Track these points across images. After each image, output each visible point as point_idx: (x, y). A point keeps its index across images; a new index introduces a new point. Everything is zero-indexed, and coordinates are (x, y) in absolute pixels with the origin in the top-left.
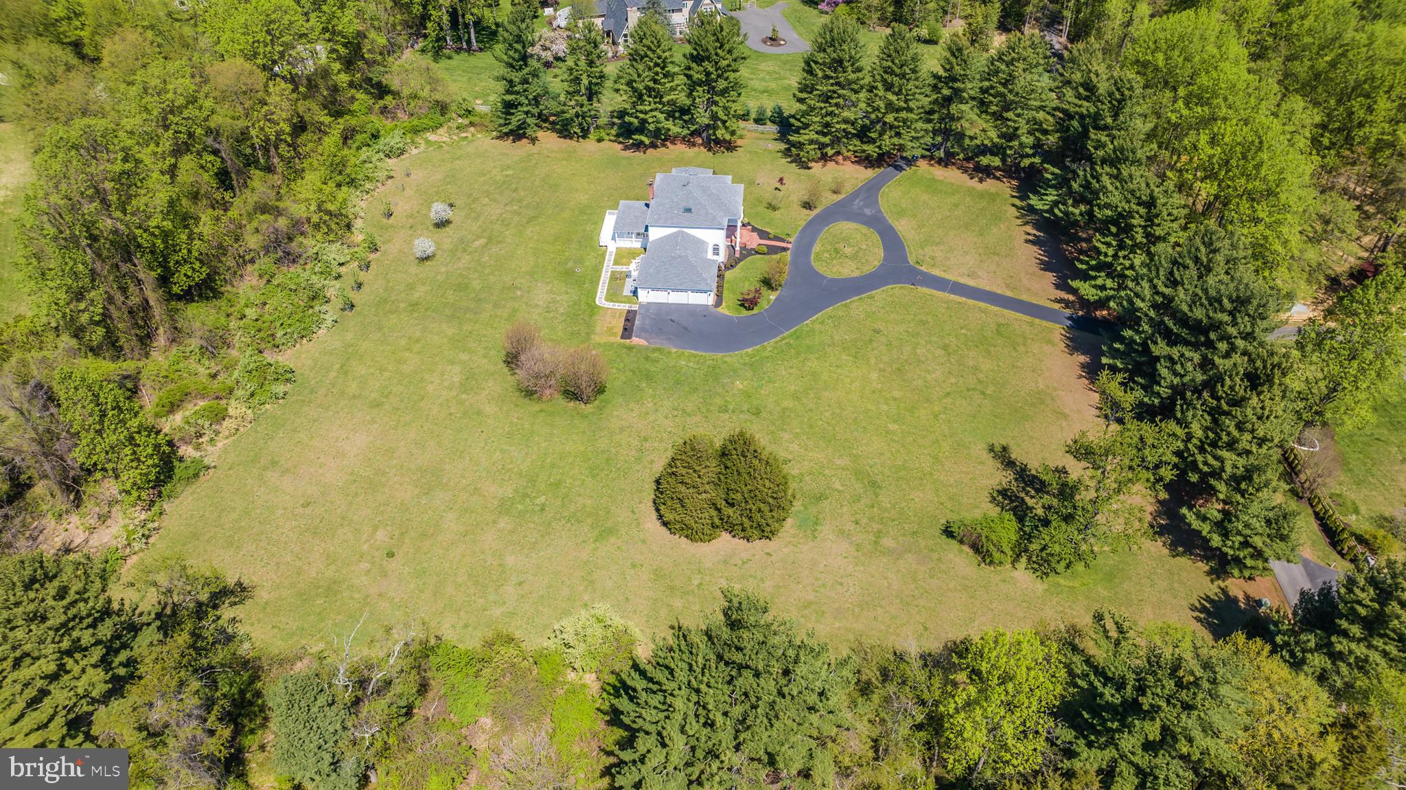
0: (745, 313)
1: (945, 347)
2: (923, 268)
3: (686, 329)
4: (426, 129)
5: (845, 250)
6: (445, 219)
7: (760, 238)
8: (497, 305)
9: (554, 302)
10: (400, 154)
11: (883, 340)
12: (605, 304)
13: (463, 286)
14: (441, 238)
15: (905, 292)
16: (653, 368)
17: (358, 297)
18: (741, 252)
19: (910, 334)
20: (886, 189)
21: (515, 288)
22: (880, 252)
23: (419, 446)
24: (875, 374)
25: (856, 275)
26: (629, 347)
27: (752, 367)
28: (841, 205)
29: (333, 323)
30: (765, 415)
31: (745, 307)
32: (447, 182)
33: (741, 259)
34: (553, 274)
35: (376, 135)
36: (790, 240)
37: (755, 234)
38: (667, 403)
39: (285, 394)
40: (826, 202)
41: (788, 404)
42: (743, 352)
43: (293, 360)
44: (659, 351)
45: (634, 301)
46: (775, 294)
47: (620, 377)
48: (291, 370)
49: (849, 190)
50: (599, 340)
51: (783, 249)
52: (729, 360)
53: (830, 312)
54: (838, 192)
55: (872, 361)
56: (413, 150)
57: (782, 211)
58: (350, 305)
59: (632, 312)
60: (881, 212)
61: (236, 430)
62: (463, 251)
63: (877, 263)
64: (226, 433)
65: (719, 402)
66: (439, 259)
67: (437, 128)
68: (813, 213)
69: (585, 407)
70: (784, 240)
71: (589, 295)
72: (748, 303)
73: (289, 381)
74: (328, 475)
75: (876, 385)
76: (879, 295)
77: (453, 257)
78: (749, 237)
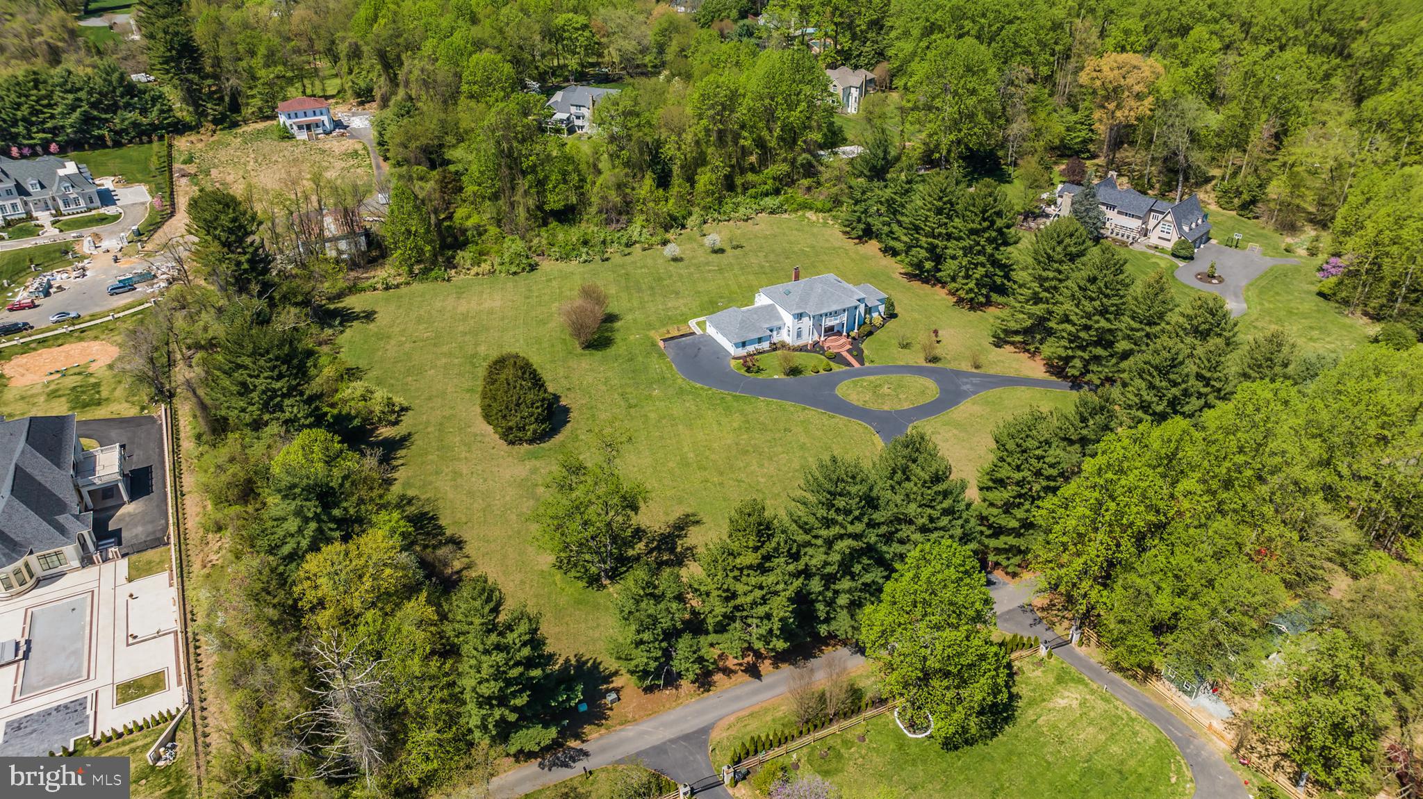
0: (743, 371)
3: (696, 356)
4: (811, 209)
5: (885, 390)
6: (716, 248)
7: (849, 351)
8: (653, 295)
9: (676, 309)
10: (771, 213)
11: (778, 435)
12: (693, 323)
13: (660, 279)
14: (702, 256)
15: (861, 430)
16: (640, 359)
17: (617, 259)
18: (816, 347)
19: (803, 447)
20: (1023, 388)
21: (677, 293)
22: (906, 406)
23: (503, 319)
24: (729, 442)
25: (856, 403)
26: (654, 345)
27: (681, 391)
28: (958, 373)
29: (585, 261)
30: (632, 411)
31: (748, 370)
32: (766, 237)
33: (807, 351)
34: (706, 299)
35: (767, 195)
36: (867, 364)
37: (849, 347)
38: (609, 374)
39: (515, 273)
40: (953, 366)
41: (652, 415)
42: (693, 383)
43: (546, 265)
44: (661, 355)
45: (704, 330)
46: (783, 376)
47: (621, 351)
48: (530, 265)
49: (992, 372)
50: (652, 333)
51: (849, 364)
52: (679, 381)
53: (788, 404)
54: (977, 367)
55: (745, 437)
56: (786, 216)
57: (907, 351)
58: (607, 259)
59: (693, 333)
60: (975, 393)
61: (478, 274)
62: (698, 267)
63: (886, 408)
64: (473, 272)
65: (628, 390)
66: (680, 264)
67: (821, 211)
68: (925, 364)
69: (579, 350)
70: (862, 363)
71: (695, 316)
72: (755, 369)
73: (524, 269)
74: (463, 307)
75: (715, 445)
76: (840, 420)
77: (687, 267)
78: (839, 345)
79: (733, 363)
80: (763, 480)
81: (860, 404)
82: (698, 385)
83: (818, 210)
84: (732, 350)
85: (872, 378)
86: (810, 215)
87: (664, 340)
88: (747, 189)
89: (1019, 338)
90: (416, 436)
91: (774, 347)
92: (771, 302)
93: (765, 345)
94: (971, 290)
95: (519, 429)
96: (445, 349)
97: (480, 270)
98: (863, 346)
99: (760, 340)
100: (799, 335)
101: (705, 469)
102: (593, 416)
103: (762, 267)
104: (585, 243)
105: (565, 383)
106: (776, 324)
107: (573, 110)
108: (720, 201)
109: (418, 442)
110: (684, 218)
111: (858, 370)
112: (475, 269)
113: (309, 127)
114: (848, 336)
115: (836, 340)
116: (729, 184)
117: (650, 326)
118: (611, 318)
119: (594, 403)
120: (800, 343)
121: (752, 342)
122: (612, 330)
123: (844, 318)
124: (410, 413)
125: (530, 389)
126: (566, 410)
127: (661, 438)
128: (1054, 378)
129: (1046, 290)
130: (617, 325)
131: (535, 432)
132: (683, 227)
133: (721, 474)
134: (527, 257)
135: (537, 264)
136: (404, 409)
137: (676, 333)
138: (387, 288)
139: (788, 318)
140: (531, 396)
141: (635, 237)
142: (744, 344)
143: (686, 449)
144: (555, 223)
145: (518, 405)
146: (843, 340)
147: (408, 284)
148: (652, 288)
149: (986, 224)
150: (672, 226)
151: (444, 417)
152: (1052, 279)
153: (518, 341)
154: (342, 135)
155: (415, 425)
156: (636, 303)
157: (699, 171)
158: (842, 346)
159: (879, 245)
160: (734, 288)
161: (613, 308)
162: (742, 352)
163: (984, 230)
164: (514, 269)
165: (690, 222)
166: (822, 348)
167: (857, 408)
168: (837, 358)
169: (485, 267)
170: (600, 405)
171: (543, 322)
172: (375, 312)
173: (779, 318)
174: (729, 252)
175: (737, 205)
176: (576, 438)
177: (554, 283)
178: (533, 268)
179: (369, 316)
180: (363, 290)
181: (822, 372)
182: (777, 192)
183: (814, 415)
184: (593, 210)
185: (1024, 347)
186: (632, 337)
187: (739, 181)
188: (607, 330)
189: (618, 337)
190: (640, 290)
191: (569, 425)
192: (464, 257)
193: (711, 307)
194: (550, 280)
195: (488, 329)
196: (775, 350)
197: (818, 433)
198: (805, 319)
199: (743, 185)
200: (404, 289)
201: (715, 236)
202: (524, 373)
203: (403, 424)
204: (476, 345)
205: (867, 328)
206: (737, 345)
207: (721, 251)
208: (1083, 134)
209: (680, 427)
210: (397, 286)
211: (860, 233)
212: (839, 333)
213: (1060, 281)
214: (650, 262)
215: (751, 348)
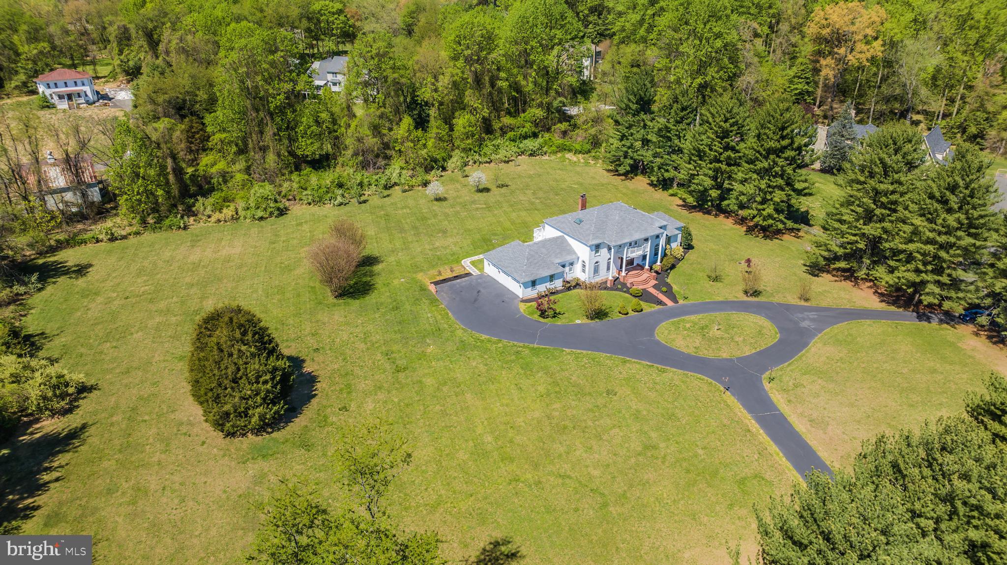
0: (536, 317)
1: (649, 447)
2: (767, 386)
3: (475, 300)
4: (570, 150)
5: (714, 332)
6: (481, 187)
7: (655, 287)
8: (417, 234)
9: (445, 248)
10: (531, 155)
11: (600, 401)
12: (467, 263)
13: (424, 219)
14: (467, 195)
15: (705, 388)
16: (408, 307)
17: (375, 201)
18: (617, 285)
19: (637, 416)
20: (868, 322)
21: (444, 232)
22: (748, 351)
23: (240, 267)
24: (537, 414)
25: (686, 351)
26: (423, 289)
27: (463, 346)
28: (788, 307)
29: (341, 204)
30: (401, 376)
31: (543, 314)
32: (530, 176)
33: (606, 288)
34: (478, 236)
35: (525, 137)
36: (681, 302)
37: (654, 282)
38: (370, 327)
39: (261, 218)
40: (777, 299)
41: (429, 381)
42: (477, 335)
43: (298, 210)
44: (433, 301)
45: (481, 269)
46: (586, 321)
47: (383, 299)
48: (278, 209)
49: (824, 304)
50: (420, 276)
51: (660, 303)
52: (459, 333)
53: (602, 356)
54: (807, 300)
55: (557, 406)
56: (546, 157)
57: (719, 284)
58: (365, 202)
59: (468, 274)
60: (820, 331)
61: (219, 221)
62: (464, 206)
63: (725, 356)
64: (213, 219)
65: (395, 348)
66: (444, 203)
67: (580, 152)
68: (745, 298)
69: (331, 299)
70: (674, 299)
71: (468, 255)
72: (551, 313)
73: (271, 214)
74: (195, 256)
75: (520, 421)
76: (674, 374)
77: (452, 206)
78: (643, 280)
79: (523, 307)
80: (596, 473)
81: (691, 351)
82: (484, 337)
83: (577, 152)
84: (519, 291)
85: (693, 318)
86: (569, 155)
87: (436, 283)
88: (506, 133)
89: (843, 264)
90: (92, 430)
91: (570, 286)
92: (559, 234)
93: (558, 284)
94: (770, 216)
95: (239, 415)
96: (162, 305)
97: (221, 216)
98: (668, 280)
99: (552, 278)
100: (596, 271)
101: (512, 460)
102: (348, 386)
103: (532, 203)
104: (340, 186)
105: (312, 342)
106: (568, 258)
107: (330, 77)
108: (481, 143)
109: (93, 437)
110: (444, 160)
111: (672, 308)
112: (217, 216)
113: (70, 97)
114: (651, 269)
115: (640, 275)
116: (487, 128)
117: (416, 268)
118: (370, 261)
119: (349, 368)
120: (598, 279)
121: (543, 280)
122: (372, 274)
123: (648, 248)
124: (95, 394)
125: (253, 355)
126: (312, 380)
127: (444, 413)
128: (893, 308)
129: (883, 206)
130: (377, 268)
131: (262, 417)
132: (444, 169)
133: (536, 466)
134: (276, 201)
135: (287, 209)
136: (84, 389)
137: (448, 274)
138: (113, 239)
139: (582, 252)
140: (255, 366)
141: (395, 178)
142: (534, 283)
143: (479, 430)
144: (309, 169)
145: (235, 381)
146: (646, 275)
147: (137, 233)
148: (415, 228)
149: (785, 142)
150: (433, 168)
151: (141, 398)
152: (893, 192)
153: (256, 291)
154: (105, 105)
155: (95, 413)
156: (398, 244)
157: (457, 114)
158: (646, 281)
159: (647, 180)
160: (508, 224)
161: (371, 249)
162: (532, 293)
163: (784, 149)
164: (260, 213)
165: (450, 165)
166: (624, 285)
167: (689, 356)
168: (643, 296)
169: (228, 212)
170: (357, 371)
171: (288, 269)
172: (90, 266)
173: (571, 251)
174: (495, 191)
175: (497, 147)
176: (324, 422)
177: (306, 227)
178: (282, 212)
179: (81, 270)
180: (84, 242)
181: (631, 313)
182: (535, 135)
183: (637, 368)
184: (349, 152)
185: (849, 275)
186: (396, 282)
187: (496, 125)
188: (365, 275)
189: (379, 281)
190: (402, 230)
191: (314, 401)
192: (203, 204)
193: (485, 244)
194: (301, 224)
195: (220, 280)
196: (569, 289)
197: (652, 395)
198: (604, 251)
199: (501, 129)
200: (133, 240)
201: (479, 175)
202: (244, 334)
203: (79, 412)
204: (203, 298)
205: (669, 261)
206: (525, 285)
207: (487, 190)
208: (800, 86)
209: (468, 396)
210: (124, 237)
211: (628, 168)
212: (641, 267)
213: (902, 194)
214: (411, 202)
215: (542, 288)
